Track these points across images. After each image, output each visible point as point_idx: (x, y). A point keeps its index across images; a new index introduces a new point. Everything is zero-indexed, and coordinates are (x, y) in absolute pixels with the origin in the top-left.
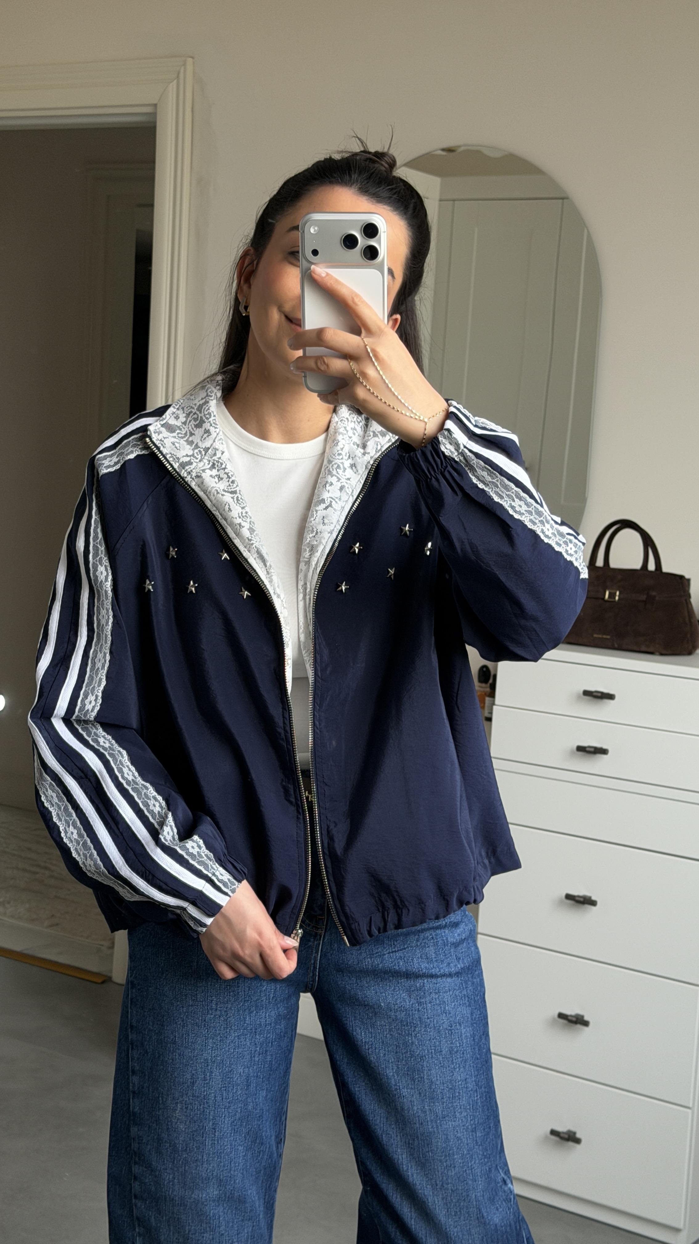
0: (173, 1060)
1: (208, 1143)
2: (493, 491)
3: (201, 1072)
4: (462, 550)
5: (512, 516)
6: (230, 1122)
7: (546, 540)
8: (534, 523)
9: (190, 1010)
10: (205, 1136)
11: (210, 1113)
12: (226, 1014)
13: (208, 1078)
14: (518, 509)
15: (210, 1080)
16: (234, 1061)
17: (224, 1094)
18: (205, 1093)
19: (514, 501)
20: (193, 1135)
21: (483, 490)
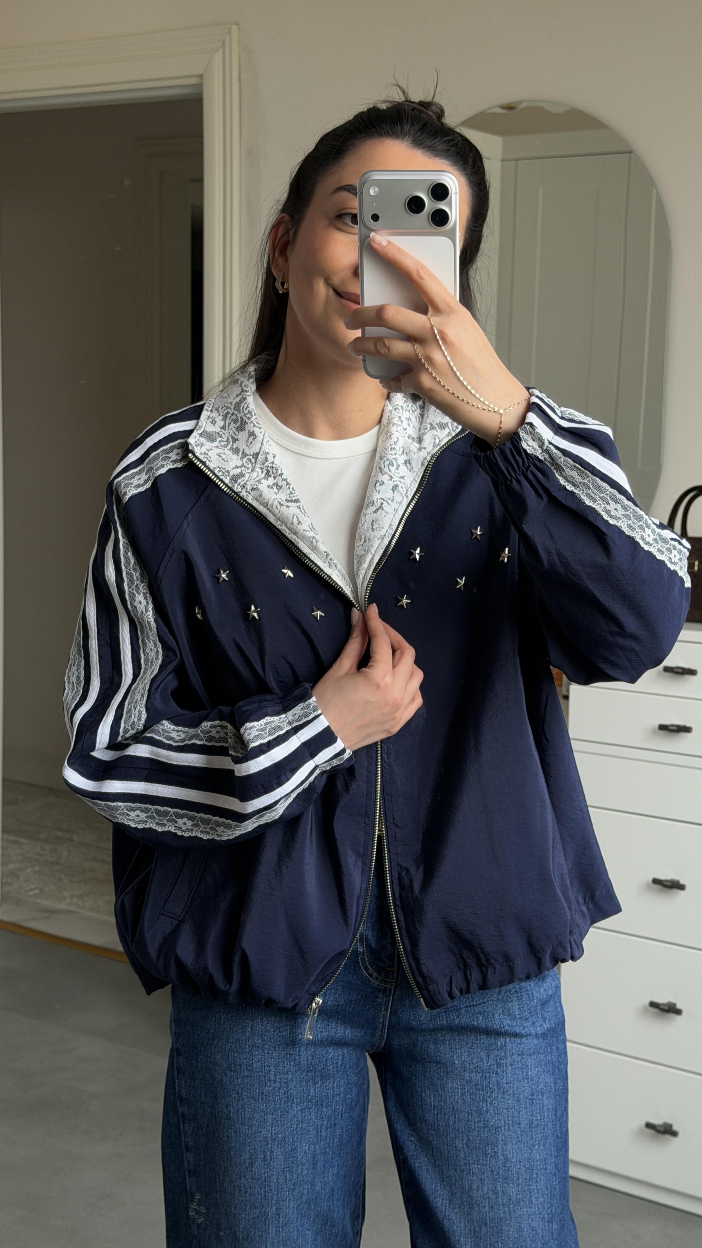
0: (228, 1137)
1: (272, 1230)
2: (585, 494)
3: (260, 1152)
4: (549, 562)
5: (607, 521)
6: (295, 1206)
7: (646, 548)
8: (633, 529)
9: (246, 1082)
10: (267, 1223)
11: (272, 1197)
12: (286, 1086)
13: (269, 1158)
14: (613, 513)
15: (271, 1160)
16: (297, 1138)
17: (288, 1175)
18: (266, 1175)
19: (609, 504)
20: (254, 1222)
21: (572, 493)
